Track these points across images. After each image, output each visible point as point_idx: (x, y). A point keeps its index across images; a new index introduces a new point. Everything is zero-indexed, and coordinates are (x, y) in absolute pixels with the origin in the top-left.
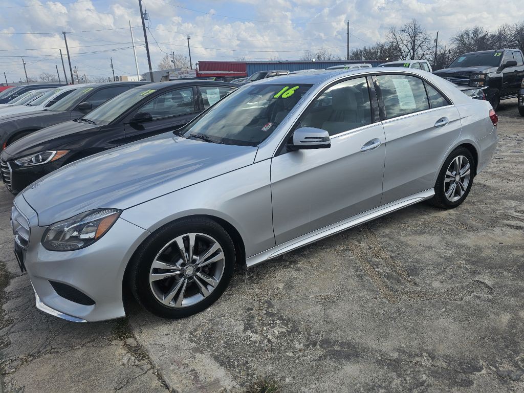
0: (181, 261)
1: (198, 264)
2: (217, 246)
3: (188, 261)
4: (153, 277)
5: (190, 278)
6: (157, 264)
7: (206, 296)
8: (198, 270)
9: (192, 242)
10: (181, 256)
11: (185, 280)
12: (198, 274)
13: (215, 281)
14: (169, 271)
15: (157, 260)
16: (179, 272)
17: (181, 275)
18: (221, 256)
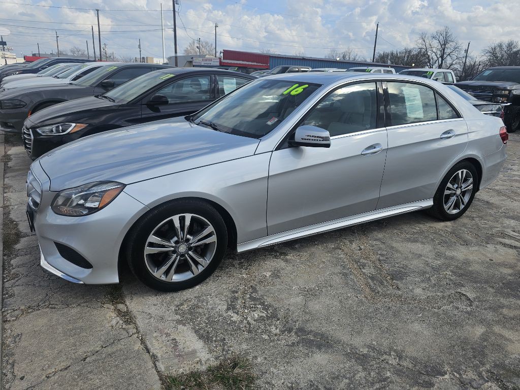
0: (175, 239)
1: (191, 244)
2: (210, 229)
3: (182, 239)
4: (148, 250)
5: (182, 255)
6: (152, 238)
7: (196, 274)
8: (190, 249)
9: (188, 222)
10: (176, 235)
11: (177, 256)
12: (190, 252)
13: (205, 262)
14: (163, 246)
15: (153, 234)
16: (173, 249)
17: (174, 252)
18: (214, 239)
